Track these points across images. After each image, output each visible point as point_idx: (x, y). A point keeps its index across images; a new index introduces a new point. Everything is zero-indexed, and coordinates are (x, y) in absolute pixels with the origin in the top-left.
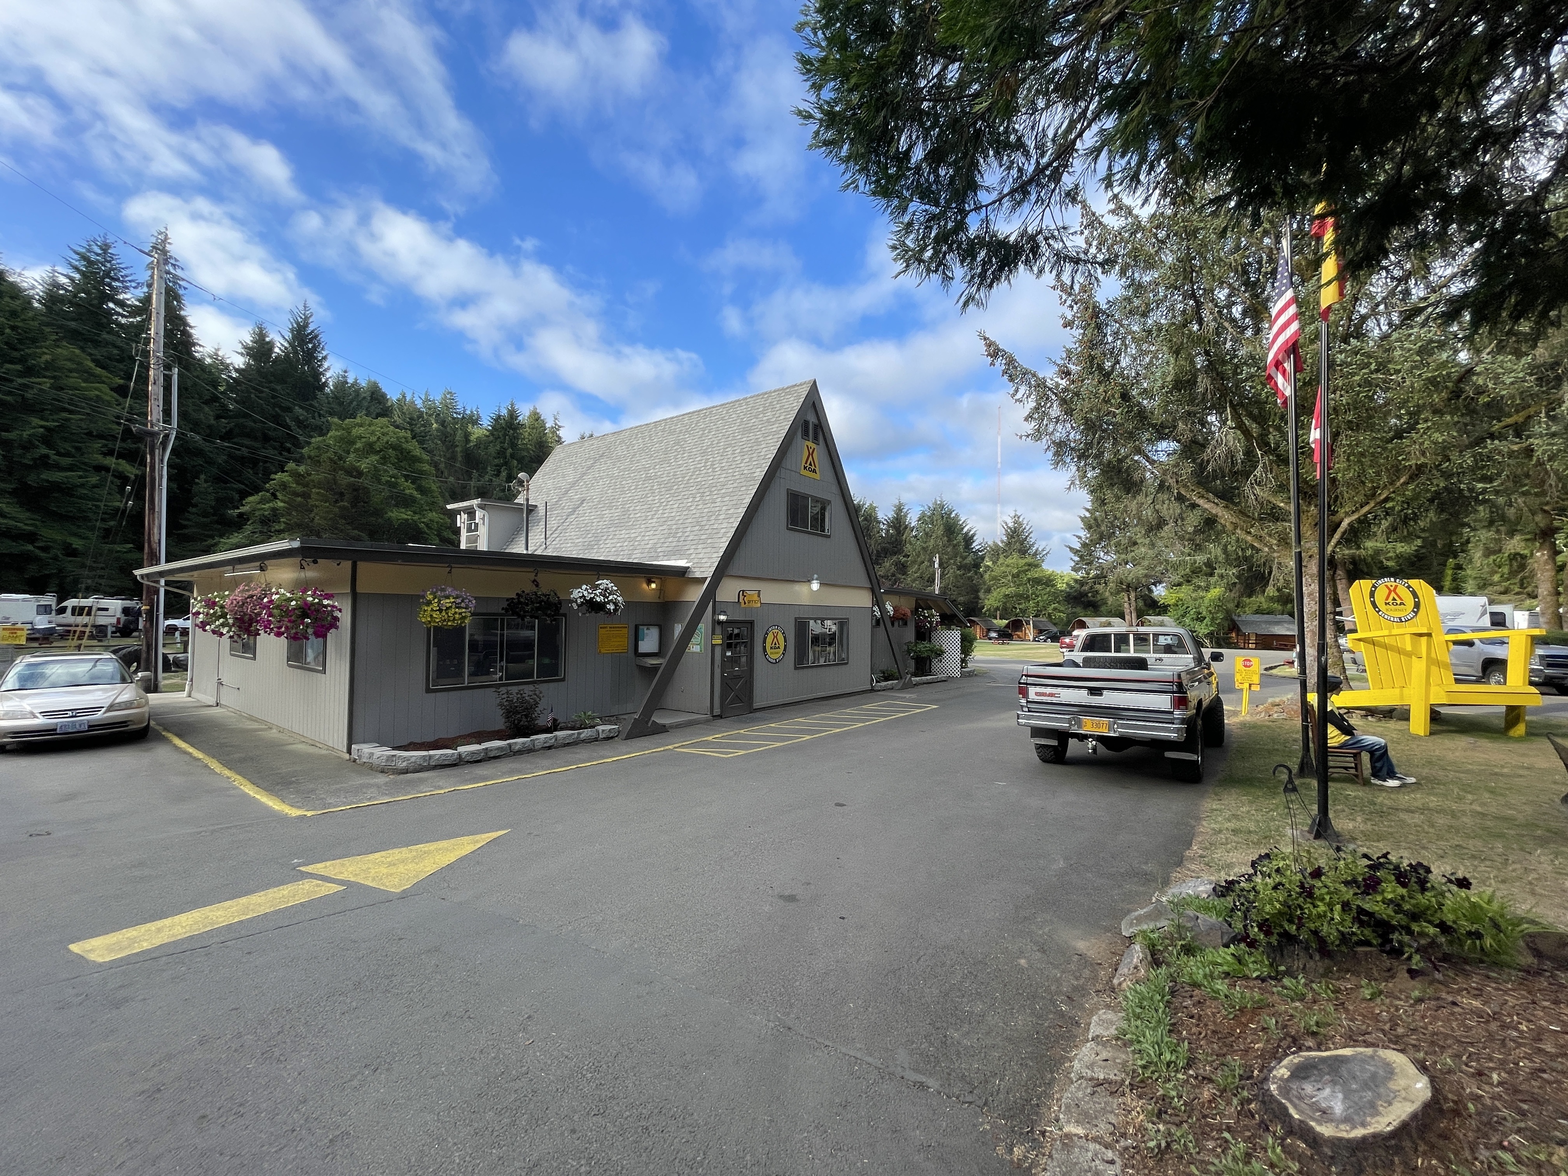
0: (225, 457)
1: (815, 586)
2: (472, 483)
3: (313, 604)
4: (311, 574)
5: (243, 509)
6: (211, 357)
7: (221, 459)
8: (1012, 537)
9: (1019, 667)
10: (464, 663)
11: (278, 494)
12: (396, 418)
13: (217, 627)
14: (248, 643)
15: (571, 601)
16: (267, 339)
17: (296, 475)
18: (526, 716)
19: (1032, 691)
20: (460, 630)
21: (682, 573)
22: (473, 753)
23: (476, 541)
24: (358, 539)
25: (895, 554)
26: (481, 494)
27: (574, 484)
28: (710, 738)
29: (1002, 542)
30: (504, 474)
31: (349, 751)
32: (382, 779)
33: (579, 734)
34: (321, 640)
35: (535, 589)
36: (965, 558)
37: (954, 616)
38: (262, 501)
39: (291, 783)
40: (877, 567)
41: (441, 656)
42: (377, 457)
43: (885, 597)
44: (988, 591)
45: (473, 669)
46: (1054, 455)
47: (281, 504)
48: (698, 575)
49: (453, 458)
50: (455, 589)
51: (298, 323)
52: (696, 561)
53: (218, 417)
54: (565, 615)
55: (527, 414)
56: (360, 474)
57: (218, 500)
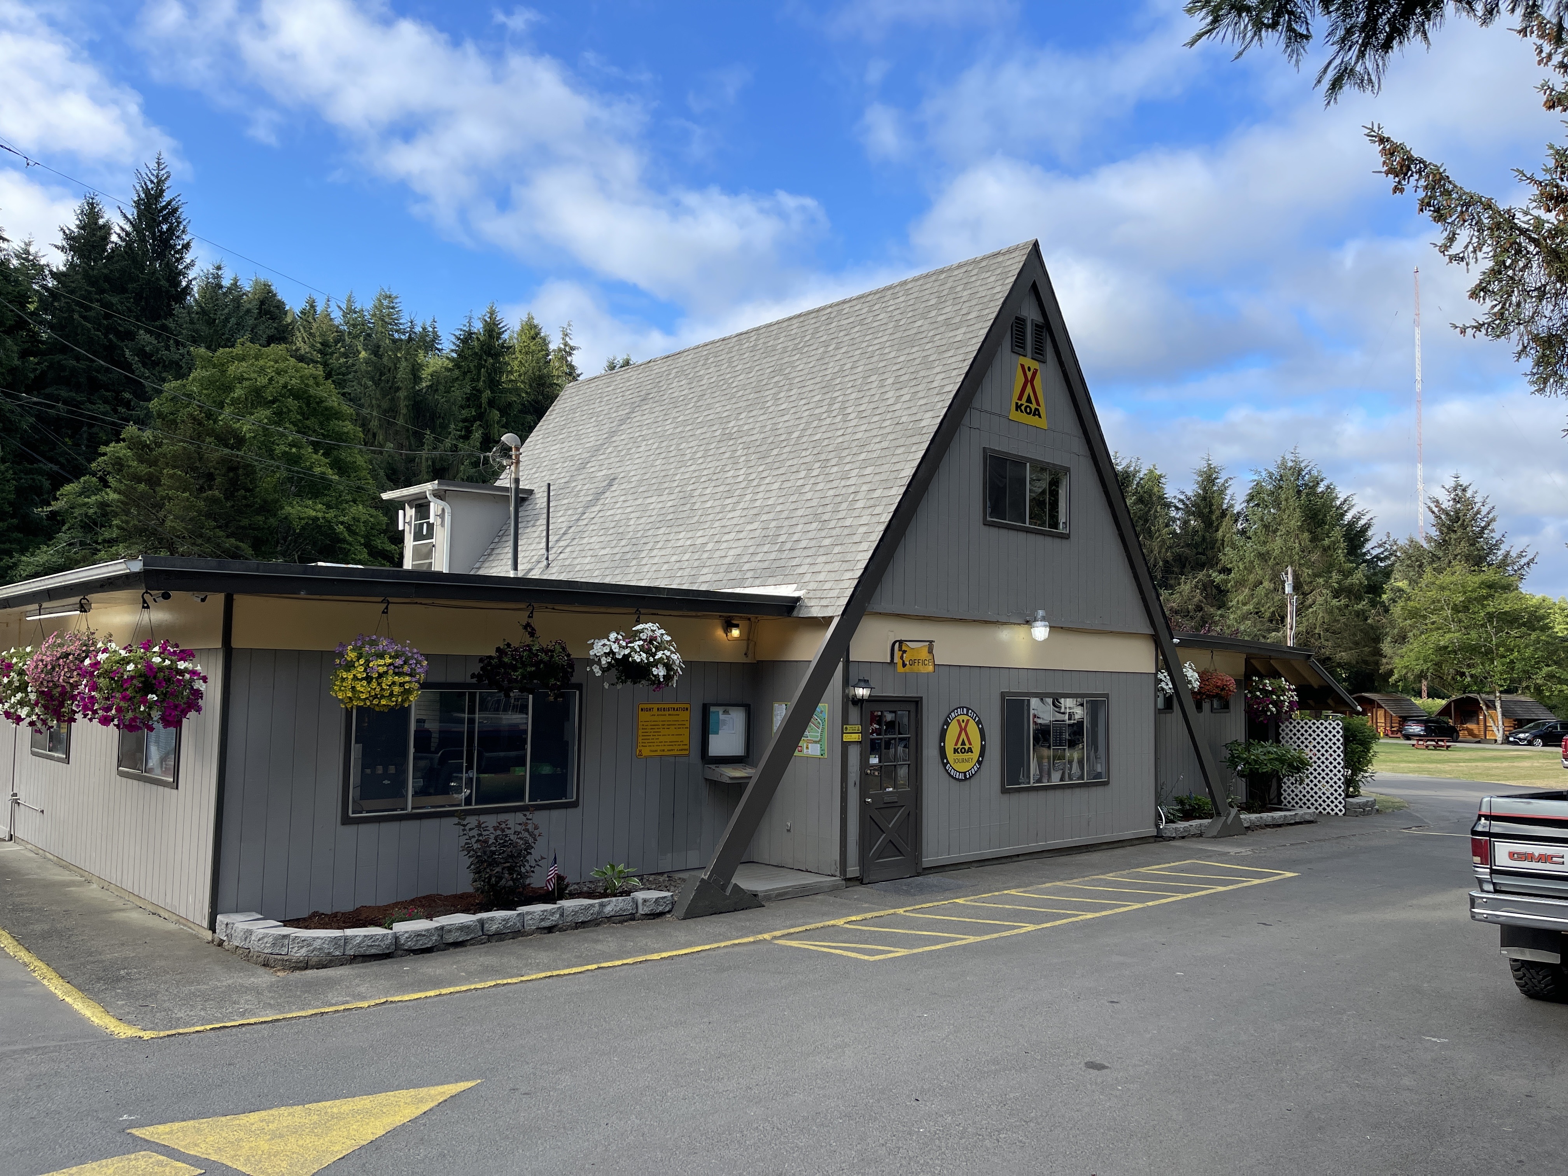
0: (32, 420)
1: (1040, 632)
2: (424, 454)
3: (161, 669)
4: (158, 616)
5: (56, 506)
6: (18, 257)
7: (26, 423)
8: (1451, 529)
9: (1472, 796)
10: (406, 771)
11: (110, 479)
12: (299, 344)
13: (12, 706)
14: (58, 733)
15: (590, 662)
16: (101, 222)
17: (139, 446)
18: (511, 870)
19: (1502, 852)
20: (401, 713)
21: (789, 606)
22: (419, 935)
23: (429, 555)
24: (235, 555)
25: (1202, 566)
26: (438, 472)
27: (596, 450)
28: (840, 922)
29: (1429, 539)
30: (477, 435)
31: (212, 927)
32: (264, 978)
33: (602, 905)
34: (172, 730)
35: (528, 640)
36: (1347, 574)
37: (1328, 691)
38: (85, 492)
39: (119, 979)
40: (1164, 594)
41: (367, 761)
42: (268, 412)
43: (1181, 653)
44: (1402, 639)
45: (421, 782)
46: (1538, 364)
47: (113, 496)
48: (816, 612)
49: (393, 410)
50: (393, 641)
51: (147, 191)
52: (812, 586)
53: (24, 354)
54: (579, 687)
55: (517, 328)
56: (240, 441)
57: (19, 491)
